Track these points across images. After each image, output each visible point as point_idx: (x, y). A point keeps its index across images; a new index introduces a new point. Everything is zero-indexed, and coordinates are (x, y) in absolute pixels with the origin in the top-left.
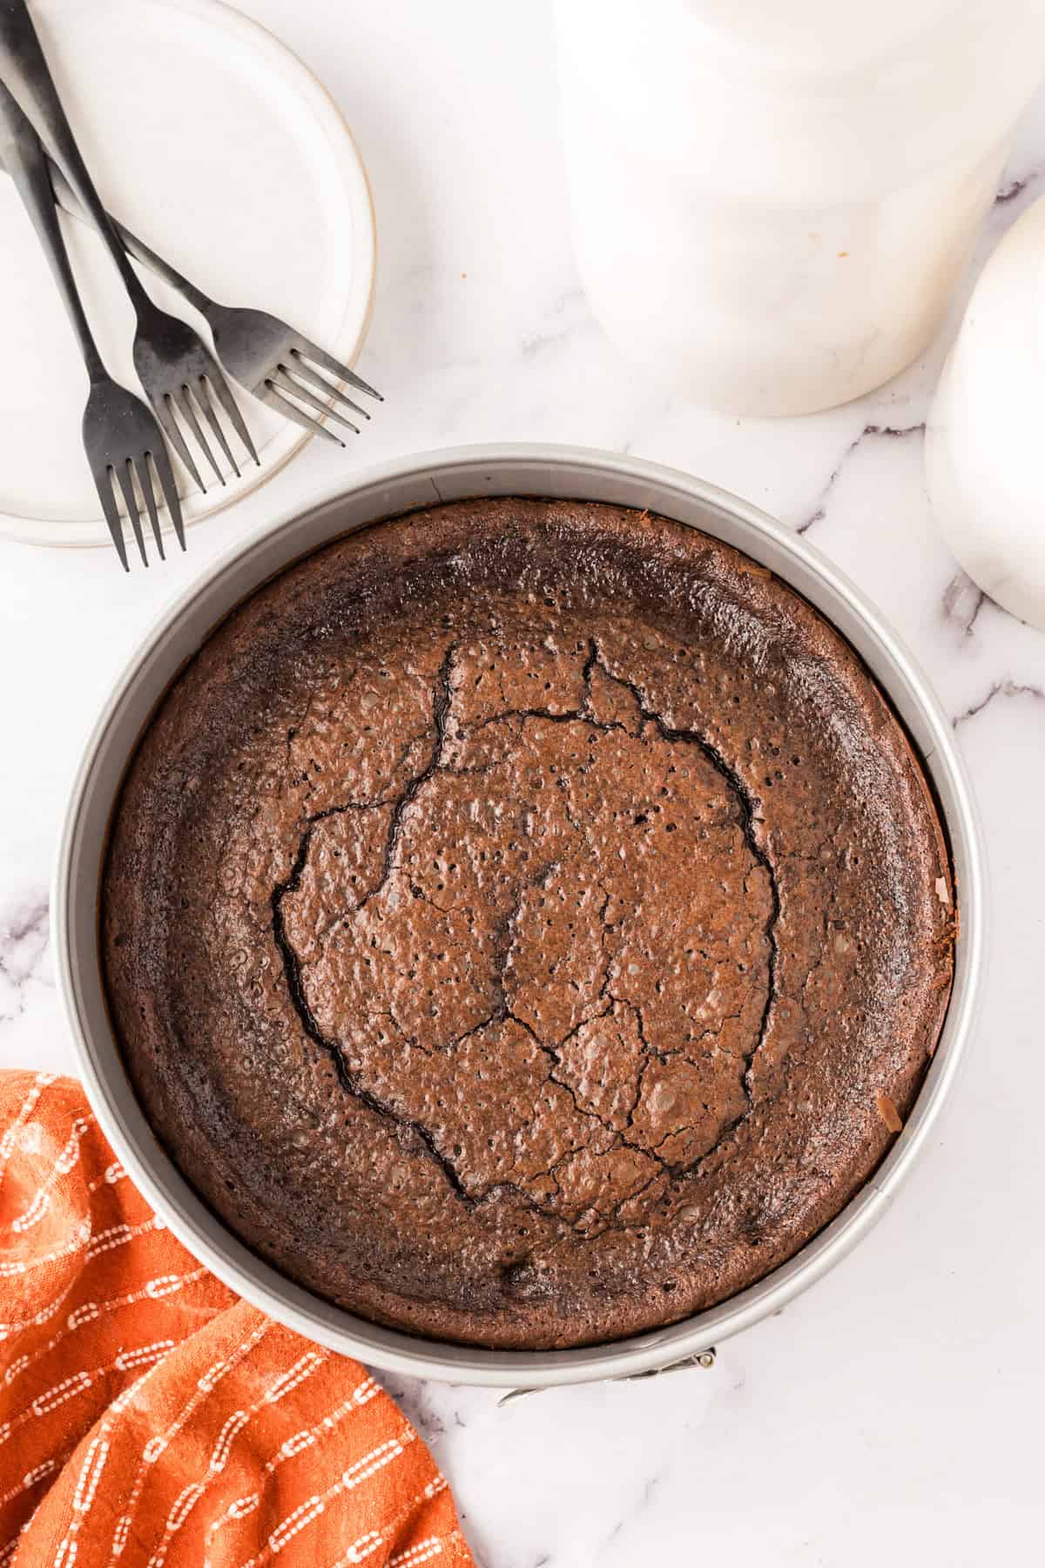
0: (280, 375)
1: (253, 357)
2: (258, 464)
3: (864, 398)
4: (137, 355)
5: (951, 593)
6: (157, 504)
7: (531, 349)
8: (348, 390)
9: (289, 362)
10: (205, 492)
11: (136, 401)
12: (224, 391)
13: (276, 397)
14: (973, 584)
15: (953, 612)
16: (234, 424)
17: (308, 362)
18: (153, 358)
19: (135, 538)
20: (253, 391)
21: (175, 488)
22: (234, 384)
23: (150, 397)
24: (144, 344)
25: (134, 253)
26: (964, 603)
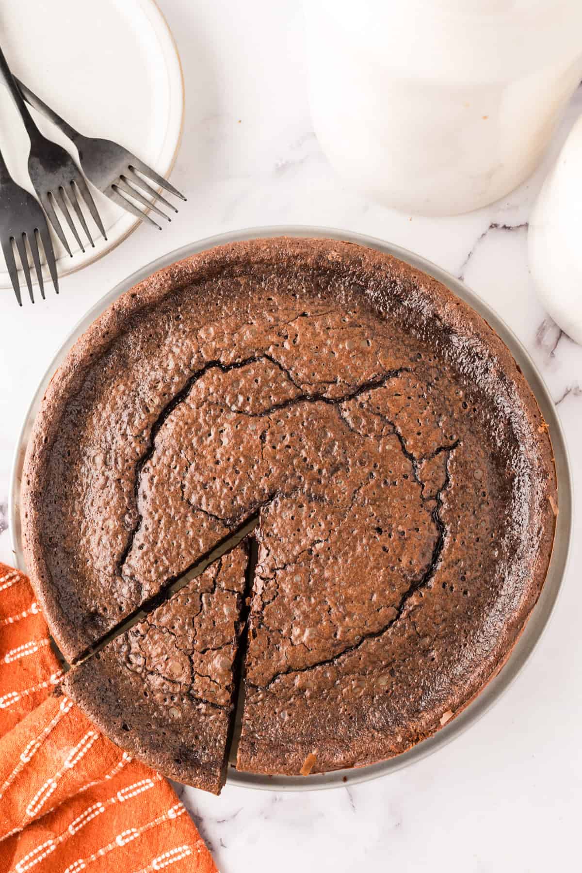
0: (122, 182)
1: (104, 170)
2: (106, 239)
3: (490, 205)
4: (31, 166)
5: (542, 329)
6: (41, 263)
7: (282, 169)
8: (164, 193)
9: (127, 174)
10: (71, 256)
11: (29, 196)
12: (86, 191)
13: (119, 196)
14: (555, 325)
15: (542, 342)
16: (91, 212)
17: (140, 174)
18: (40, 169)
19: (26, 284)
20: (104, 192)
21: (53, 252)
22: (92, 186)
23: (38, 194)
24: (36, 160)
25: (30, 101)
26: (550, 337)
